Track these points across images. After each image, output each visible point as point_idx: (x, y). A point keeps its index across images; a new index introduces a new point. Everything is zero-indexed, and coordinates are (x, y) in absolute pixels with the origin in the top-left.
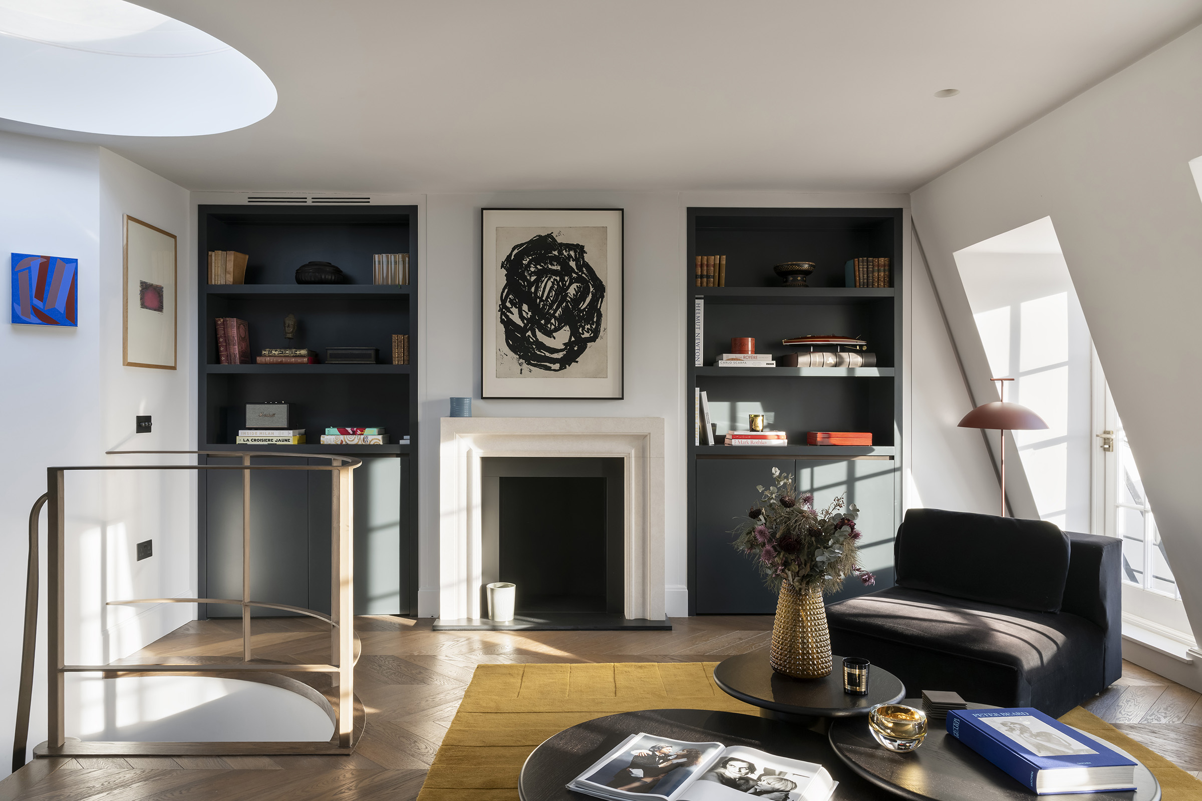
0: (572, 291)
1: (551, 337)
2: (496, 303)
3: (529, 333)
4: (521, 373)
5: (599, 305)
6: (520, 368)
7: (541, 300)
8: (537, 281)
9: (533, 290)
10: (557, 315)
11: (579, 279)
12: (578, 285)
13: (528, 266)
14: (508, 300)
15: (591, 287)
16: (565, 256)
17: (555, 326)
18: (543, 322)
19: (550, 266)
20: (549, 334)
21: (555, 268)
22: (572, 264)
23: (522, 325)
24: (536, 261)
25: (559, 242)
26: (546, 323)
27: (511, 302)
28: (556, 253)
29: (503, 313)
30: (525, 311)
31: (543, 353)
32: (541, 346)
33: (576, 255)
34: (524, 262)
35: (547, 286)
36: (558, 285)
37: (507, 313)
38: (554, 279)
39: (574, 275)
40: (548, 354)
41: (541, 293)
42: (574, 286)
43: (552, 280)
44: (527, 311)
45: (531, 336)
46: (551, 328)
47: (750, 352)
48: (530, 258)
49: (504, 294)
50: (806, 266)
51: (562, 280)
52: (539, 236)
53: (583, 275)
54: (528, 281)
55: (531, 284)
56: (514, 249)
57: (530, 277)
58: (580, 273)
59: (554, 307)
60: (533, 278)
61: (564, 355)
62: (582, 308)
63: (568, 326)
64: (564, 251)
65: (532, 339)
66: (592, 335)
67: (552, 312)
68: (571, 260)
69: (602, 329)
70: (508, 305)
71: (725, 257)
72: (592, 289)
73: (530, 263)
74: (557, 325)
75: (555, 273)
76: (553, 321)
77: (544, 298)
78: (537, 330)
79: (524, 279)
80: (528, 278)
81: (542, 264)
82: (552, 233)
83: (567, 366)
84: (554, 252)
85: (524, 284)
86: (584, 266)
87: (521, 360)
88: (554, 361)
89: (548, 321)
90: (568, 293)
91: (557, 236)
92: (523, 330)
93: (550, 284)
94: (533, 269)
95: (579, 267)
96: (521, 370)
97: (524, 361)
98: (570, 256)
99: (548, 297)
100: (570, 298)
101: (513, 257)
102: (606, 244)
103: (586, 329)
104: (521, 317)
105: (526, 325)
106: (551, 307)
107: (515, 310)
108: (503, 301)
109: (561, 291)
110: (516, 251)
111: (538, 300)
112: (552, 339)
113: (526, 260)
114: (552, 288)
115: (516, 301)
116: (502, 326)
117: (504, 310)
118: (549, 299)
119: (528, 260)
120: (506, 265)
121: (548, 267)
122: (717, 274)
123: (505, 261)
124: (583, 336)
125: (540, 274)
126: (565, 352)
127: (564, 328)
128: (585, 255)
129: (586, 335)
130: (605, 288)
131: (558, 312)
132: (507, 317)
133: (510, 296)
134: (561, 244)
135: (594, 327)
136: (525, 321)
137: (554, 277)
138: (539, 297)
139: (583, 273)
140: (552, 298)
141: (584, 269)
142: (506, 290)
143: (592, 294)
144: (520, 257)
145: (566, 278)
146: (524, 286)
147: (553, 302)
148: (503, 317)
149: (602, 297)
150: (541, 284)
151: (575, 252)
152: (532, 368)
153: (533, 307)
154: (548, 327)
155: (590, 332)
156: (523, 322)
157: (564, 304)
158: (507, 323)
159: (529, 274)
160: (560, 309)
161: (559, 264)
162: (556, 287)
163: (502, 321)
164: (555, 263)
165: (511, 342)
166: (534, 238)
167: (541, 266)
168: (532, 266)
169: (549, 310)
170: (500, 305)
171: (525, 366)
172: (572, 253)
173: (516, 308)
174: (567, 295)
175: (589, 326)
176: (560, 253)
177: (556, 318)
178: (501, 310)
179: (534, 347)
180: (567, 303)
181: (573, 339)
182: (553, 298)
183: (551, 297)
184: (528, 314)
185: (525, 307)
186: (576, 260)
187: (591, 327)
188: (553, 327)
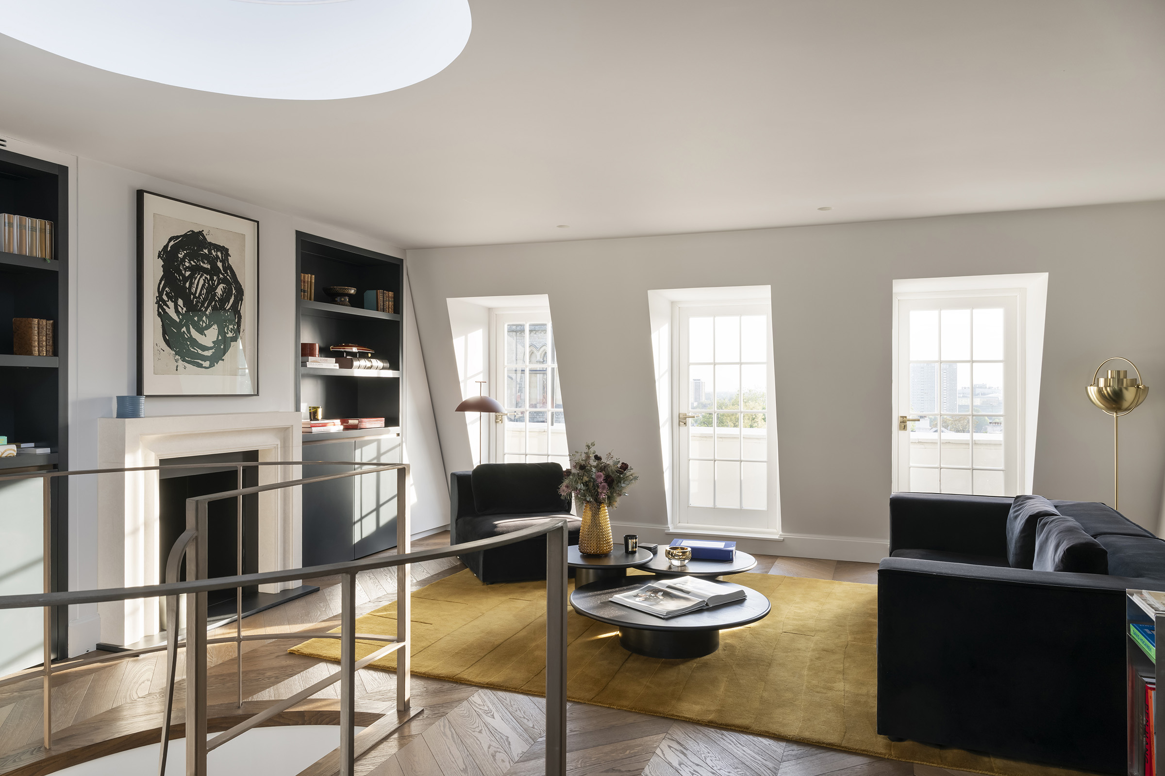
0: (219, 291)
1: (202, 335)
2: (154, 295)
3: (184, 329)
4: (177, 370)
5: (239, 307)
6: (176, 364)
7: (195, 297)
8: (192, 277)
9: (187, 285)
10: (207, 313)
11: (224, 281)
12: (224, 285)
13: (183, 260)
14: (165, 292)
15: (233, 289)
16: (214, 255)
17: (206, 323)
18: (196, 319)
19: (202, 264)
20: (201, 331)
21: (205, 266)
22: (220, 264)
23: (178, 320)
24: (191, 256)
25: (209, 241)
26: (199, 320)
27: (167, 295)
28: (206, 251)
29: (160, 306)
30: (180, 306)
31: (196, 350)
32: (195, 343)
33: (222, 256)
34: (180, 255)
35: (200, 282)
36: (208, 283)
37: (164, 306)
38: (206, 278)
39: (221, 276)
40: (200, 352)
41: (194, 289)
42: (221, 286)
43: (204, 278)
44: (182, 307)
45: (186, 332)
46: (202, 326)
47: (317, 356)
48: (185, 252)
49: (161, 286)
50: (352, 291)
51: (212, 279)
52: (192, 231)
53: (228, 277)
54: (184, 276)
55: (186, 279)
56: (170, 240)
57: (185, 272)
58: (226, 275)
59: (206, 305)
60: (188, 274)
61: (213, 353)
62: (227, 309)
63: (216, 325)
64: (213, 251)
65: (187, 336)
66: (234, 335)
67: (204, 310)
68: (219, 260)
69: (241, 330)
70: (165, 297)
71: (314, 276)
72: (234, 292)
73: (185, 257)
74: (207, 323)
75: (205, 271)
76: (204, 318)
77: (197, 295)
78: (191, 326)
79: (180, 273)
80: (183, 272)
81: (195, 260)
82: (203, 231)
83: (215, 363)
84: (204, 251)
85: (180, 278)
86: (228, 268)
87: (177, 357)
88: (205, 358)
89: (200, 319)
90: (216, 293)
91: (207, 235)
92: (179, 326)
93: (201, 282)
94: (187, 264)
95: (225, 269)
96: (177, 366)
97: (180, 357)
98: (217, 257)
99: (200, 294)
100: (218, 297)
101: (169, 249)
102: (244, 250)
103: (230, 329)
104: (177, 311)
105: (181, 320)
106: (203, 305)
107: (171, 304)
108: (160, 293)
109: (211, 289)
110: (172, 243)
111: (192, 296)
112: (204, 336)
113: (182, 254)
114: (203, 285)
115: (172, 294)
116: (159, 319)
117: (161, 303)
118: (201, 297)
119: (183, 254)
120: (163, 255)
121: (200, 263)
122: (309, 290)
123: (161, 252)
124: (228, 336)
125: (195, 270)
126: (213, 350)
127: (213, 327)
128: (229, 257)
129: (230, 335)
130: (243, 292)
131: (209, 311)
132: (164, 310)
133: (167, 289)
134: (210, 243)
135: (236, 327)
136: (181, 317)
137: (205, 275)
138: (192, 294)
139: (228, 275)
140: (203, 296)
141: (229, 272)
142: (163, 282)
143: (234, 296)
144: (176, 248)
145: (215, 278)
146: (180, 280)
147: (205, 300)
148: (160, 310)
149: (242, 300)
150: (195, 280)
151: (222, 254)
152: (186, 365)
153: (188, 303)
154: (200, 325)
155: (233, 332)
156: (179, 318)
157: (213, 303)
158: (163, 315)
159: (184, 269)
160: (210, 308)
161: (209, 263)
162: (207, 285)
163: (159, 314)
164: (206, 262)
165: (167, 337)
166: (188, 232)
167: (194, 262)
168: (187, 260)
169: (201, 307)
170: (157, 297)
171: (180, 362)
172: (219, 254)
173: (172, 302)
174: (215, 294)
175: (232, 327)
176: (210, 251)
177: (206, 315)
178: (157, 302)
179: (189, 343)
180: (215, 302)
181: (220, 338)
182: (205, 296)
183: (203, 294)
184: (183, 309)
185: (180, 302)
186: (222, 261)
187: (234, 327)
188: (204, 325)
